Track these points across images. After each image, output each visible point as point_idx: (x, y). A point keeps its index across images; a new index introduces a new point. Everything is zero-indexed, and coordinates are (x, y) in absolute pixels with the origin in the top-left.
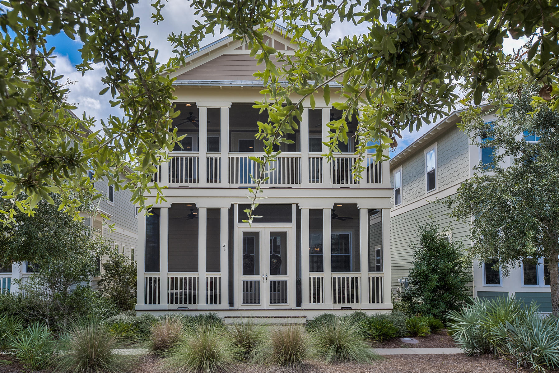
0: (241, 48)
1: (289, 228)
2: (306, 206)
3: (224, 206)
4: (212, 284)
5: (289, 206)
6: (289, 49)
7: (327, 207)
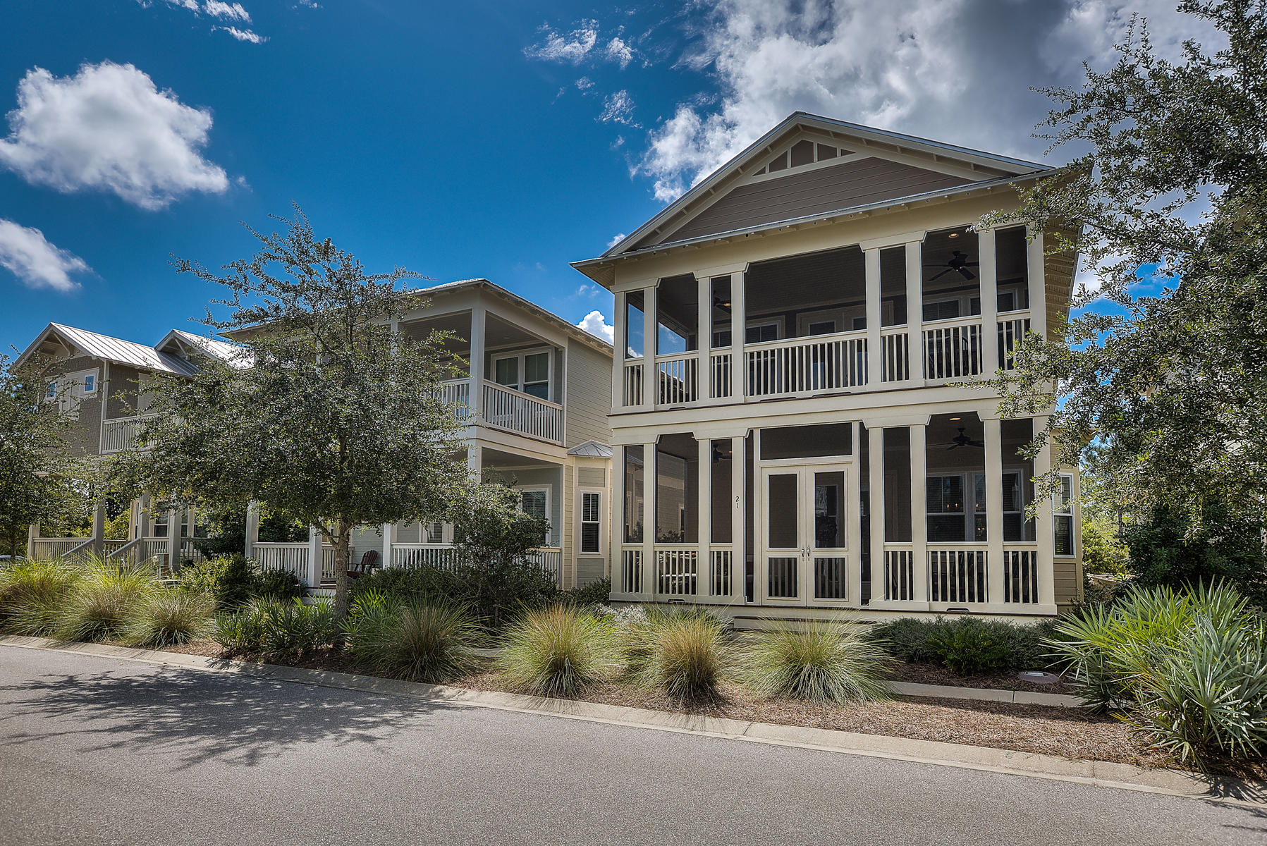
0: (763, 171)
1: (848, 465)
2: (877, 423)
3: (736, 433)
4: (722, 563)
5: (847, 427)
6: (844, 153)
7: (917, 422)
